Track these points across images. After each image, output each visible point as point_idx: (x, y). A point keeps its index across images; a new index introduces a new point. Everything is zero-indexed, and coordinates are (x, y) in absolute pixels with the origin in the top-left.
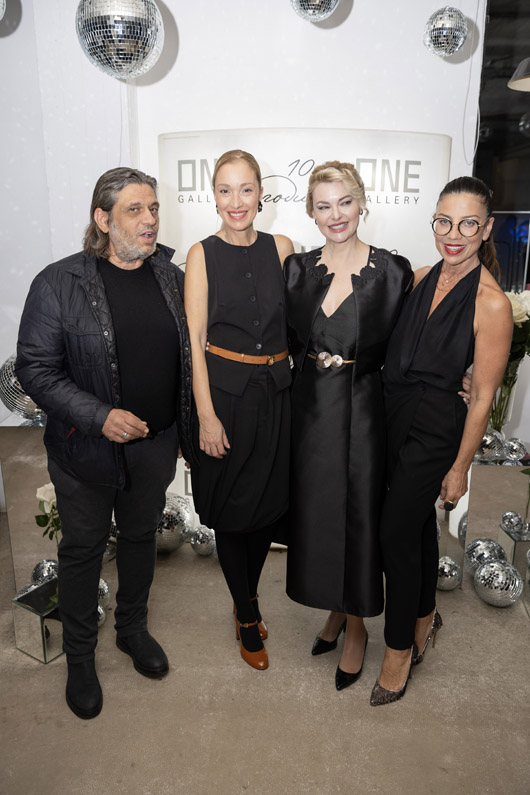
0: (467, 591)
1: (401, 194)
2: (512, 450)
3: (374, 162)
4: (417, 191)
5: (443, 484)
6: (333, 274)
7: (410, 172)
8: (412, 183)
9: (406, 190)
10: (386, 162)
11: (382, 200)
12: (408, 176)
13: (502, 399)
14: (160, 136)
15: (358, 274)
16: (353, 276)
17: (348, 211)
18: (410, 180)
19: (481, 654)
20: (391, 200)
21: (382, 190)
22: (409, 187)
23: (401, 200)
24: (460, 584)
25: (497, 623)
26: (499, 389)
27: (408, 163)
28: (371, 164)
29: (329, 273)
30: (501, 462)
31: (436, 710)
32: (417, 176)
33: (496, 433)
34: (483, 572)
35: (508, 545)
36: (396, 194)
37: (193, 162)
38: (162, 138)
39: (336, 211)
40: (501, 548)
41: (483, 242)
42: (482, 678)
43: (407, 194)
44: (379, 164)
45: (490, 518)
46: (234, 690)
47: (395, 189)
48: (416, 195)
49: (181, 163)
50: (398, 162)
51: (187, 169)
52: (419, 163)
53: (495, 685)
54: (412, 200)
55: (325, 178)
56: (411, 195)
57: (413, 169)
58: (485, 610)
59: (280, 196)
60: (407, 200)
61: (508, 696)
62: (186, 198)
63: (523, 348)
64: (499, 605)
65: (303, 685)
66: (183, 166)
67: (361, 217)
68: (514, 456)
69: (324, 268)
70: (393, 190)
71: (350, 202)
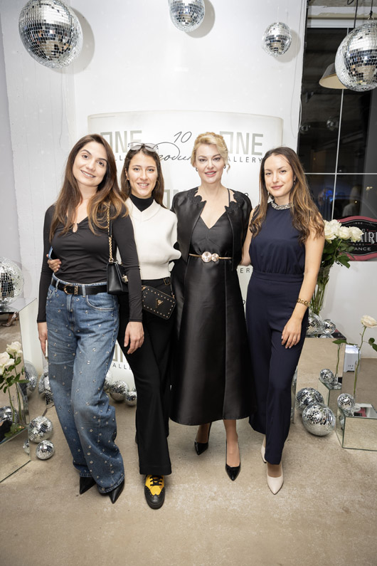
1: (251, 156)
2: (326, 327)
3: (232, 134)
4: (261, 154)
6: (205, 202)
7: (256, 142)
8: (257, 149)
9: (253, 153)
10: (239, 134)
11: (236, 159)
12: (254, 144)
13: (319, 293)
14: (88, 117)
15: (228, 206)
16: (225, 206)
18: (256, 147)
19: (307, 471)
20: (244, 159)
21: (237, 153)
22: (255, 151)
23: (250, 160)
25: (319, 447)
26: (317, 286)
27: (255, 135)
28: (230, 135)
29: (203, 200)
30: (319, 336)
31: (275, 516)
32: (261, 144)
33: (316, 316)
34: (308, 412)
35: (324, 392)
36: (247, 156)
37: (110, 134)
38: (90, 118)
39: (210, 163)
40: (320, 395)
42: (309, 490)
43: (254, 156)
44: (235, 135)
45: (312, 373)
46: (130, 503)
47: (246, 152)
50: (248, 134)
52: (262, 136)
53: (318, 495)
54: (257, 160)
56: (257, 157)
57: (258, 140)
58: (310, 438)
59: (169, 156)
60: (254, 160)
61: (327, 503)
63: (333, 257)
64: (322, 434)
68: (327, 331)
69: (200, 198)
70: (244, 153)
71: (219, 159)
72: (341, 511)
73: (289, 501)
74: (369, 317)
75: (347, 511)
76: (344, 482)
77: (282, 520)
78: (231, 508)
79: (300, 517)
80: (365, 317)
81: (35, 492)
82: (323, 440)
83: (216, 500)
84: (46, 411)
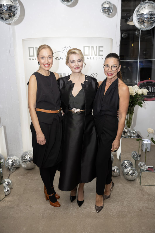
0: (122, 176)
1: (98, 56)
2: (133, 133)
3: (89, 47)
4: (102, 55)
5: (113, 144)
6: (74, 83)
7: (100, 50)
8: (101, 53)
9: (99, 55)
10: (92, 47)
11: (92, 58)
12: (99, 51)
13: (130, 118)
14: (22, 40)
15: (83, 83)
16: (82, 84)
17: (80, 64)
18: (100, 52)
19: (125, 195)
20: (95, 58)
21: (92, 55)
22: (100, 54)
23: (98, 58)
24: (120, 174)
25: (130, 185)
26: (129, 115)
27: (99, 47)
28: (88, 47)
30: (130, 137)
31: (111, 214)
32: (102, 51)
33: (129, 129)
34: (126, 171)
35: (133, 162)
36: (96, 56)
37: (33, 48)
38: (23, 40)
39: (76, 63)
40: (131, 163)
41: (118, 72)
42: (125, 203)
43: (100, 56)
45: (129, 153)
46: (50, 212)
47: (96, 55)
48: (102, 57)
49: (29, 48)
50: (96, 47)
51: (31, 50)
52: (103, 47)
53: (129, 205)
54: (101, 58)
55: (74, 53)
56: (101, 57)
57: (101, 49)
58: (127, 182)
59: (61, 58)
60: (99, 58)
61: (132, 208)
62: (32, 59)
63: (135, 103)
64: (132, 180)
65: (71, 209)
66: (30, 49)
67: (83, 66)
68: (134, 135)
69: (71, 81)
70: (95, 55)
71: (81, 61)
72: (138, 210)
73: (117, 208)
74: (151, 129)
75: (140, 210)
76: (140, 199)
77: (114, 215)
78: (93, 212)
79: (121, 214)
80: (149, 129)
81: (9, 209)
82: (132, 182)
83: (86, 209)
84: (10, 175)
